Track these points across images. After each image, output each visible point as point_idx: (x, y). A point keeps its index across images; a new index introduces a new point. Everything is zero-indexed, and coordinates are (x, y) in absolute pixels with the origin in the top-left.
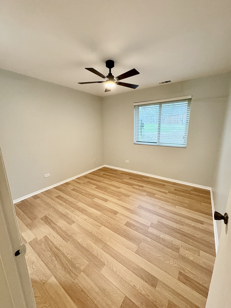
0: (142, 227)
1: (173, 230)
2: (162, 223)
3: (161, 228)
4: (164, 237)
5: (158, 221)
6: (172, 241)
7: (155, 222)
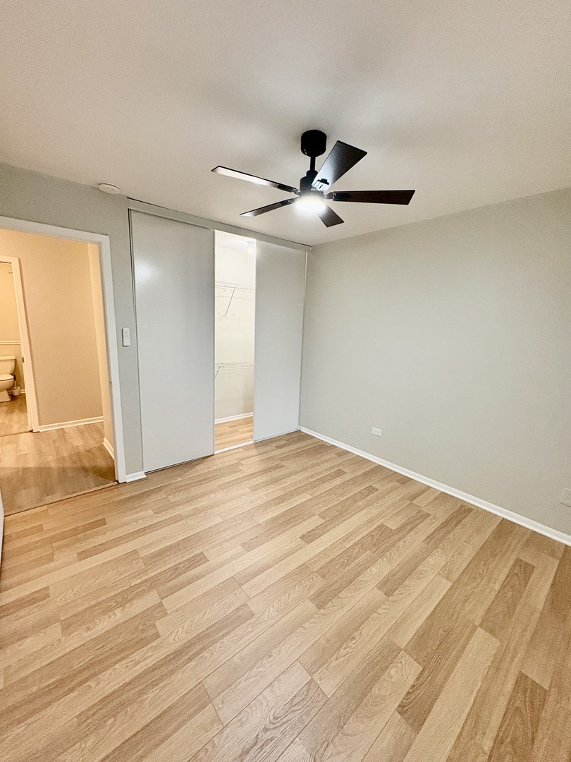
0: (172, 582)
1: (101, 661)
2: (142, 643)
3: (136, 628)
4: (113, 617)
5: (157, 636)
6: (88, 629)
7: (161, 626)
